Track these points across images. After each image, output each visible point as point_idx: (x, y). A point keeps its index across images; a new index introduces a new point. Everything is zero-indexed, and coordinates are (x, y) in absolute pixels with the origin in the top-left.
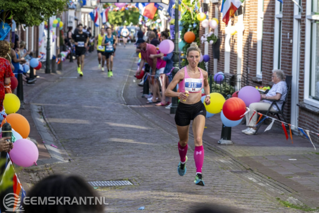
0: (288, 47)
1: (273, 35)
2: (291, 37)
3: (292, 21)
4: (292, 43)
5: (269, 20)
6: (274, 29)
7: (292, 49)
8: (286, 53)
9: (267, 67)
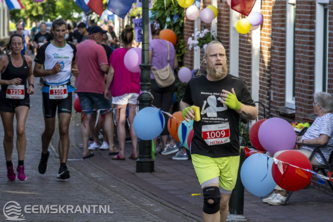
6: (314, 23)
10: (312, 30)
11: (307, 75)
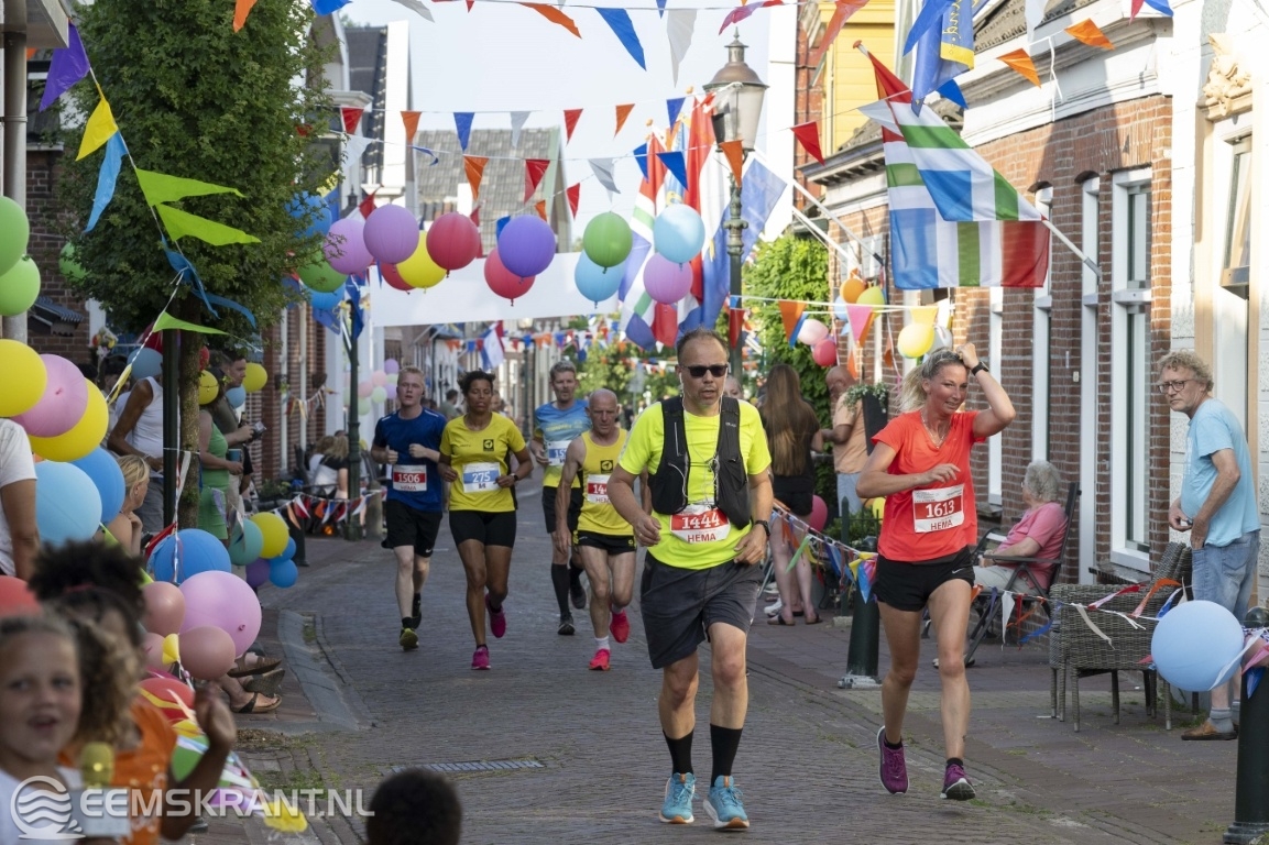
0: (1067, 395)
1: (1030, 363)
2: (1076, 363)
3: (1078, 315)
4: (1079, 382)
5: (1019, 317)
6: (1031, 344)
7: (1078, 401)
8: (1063, 414)
9: (1014, 466)
10: (1028, 358)
11: (1019, 439)
